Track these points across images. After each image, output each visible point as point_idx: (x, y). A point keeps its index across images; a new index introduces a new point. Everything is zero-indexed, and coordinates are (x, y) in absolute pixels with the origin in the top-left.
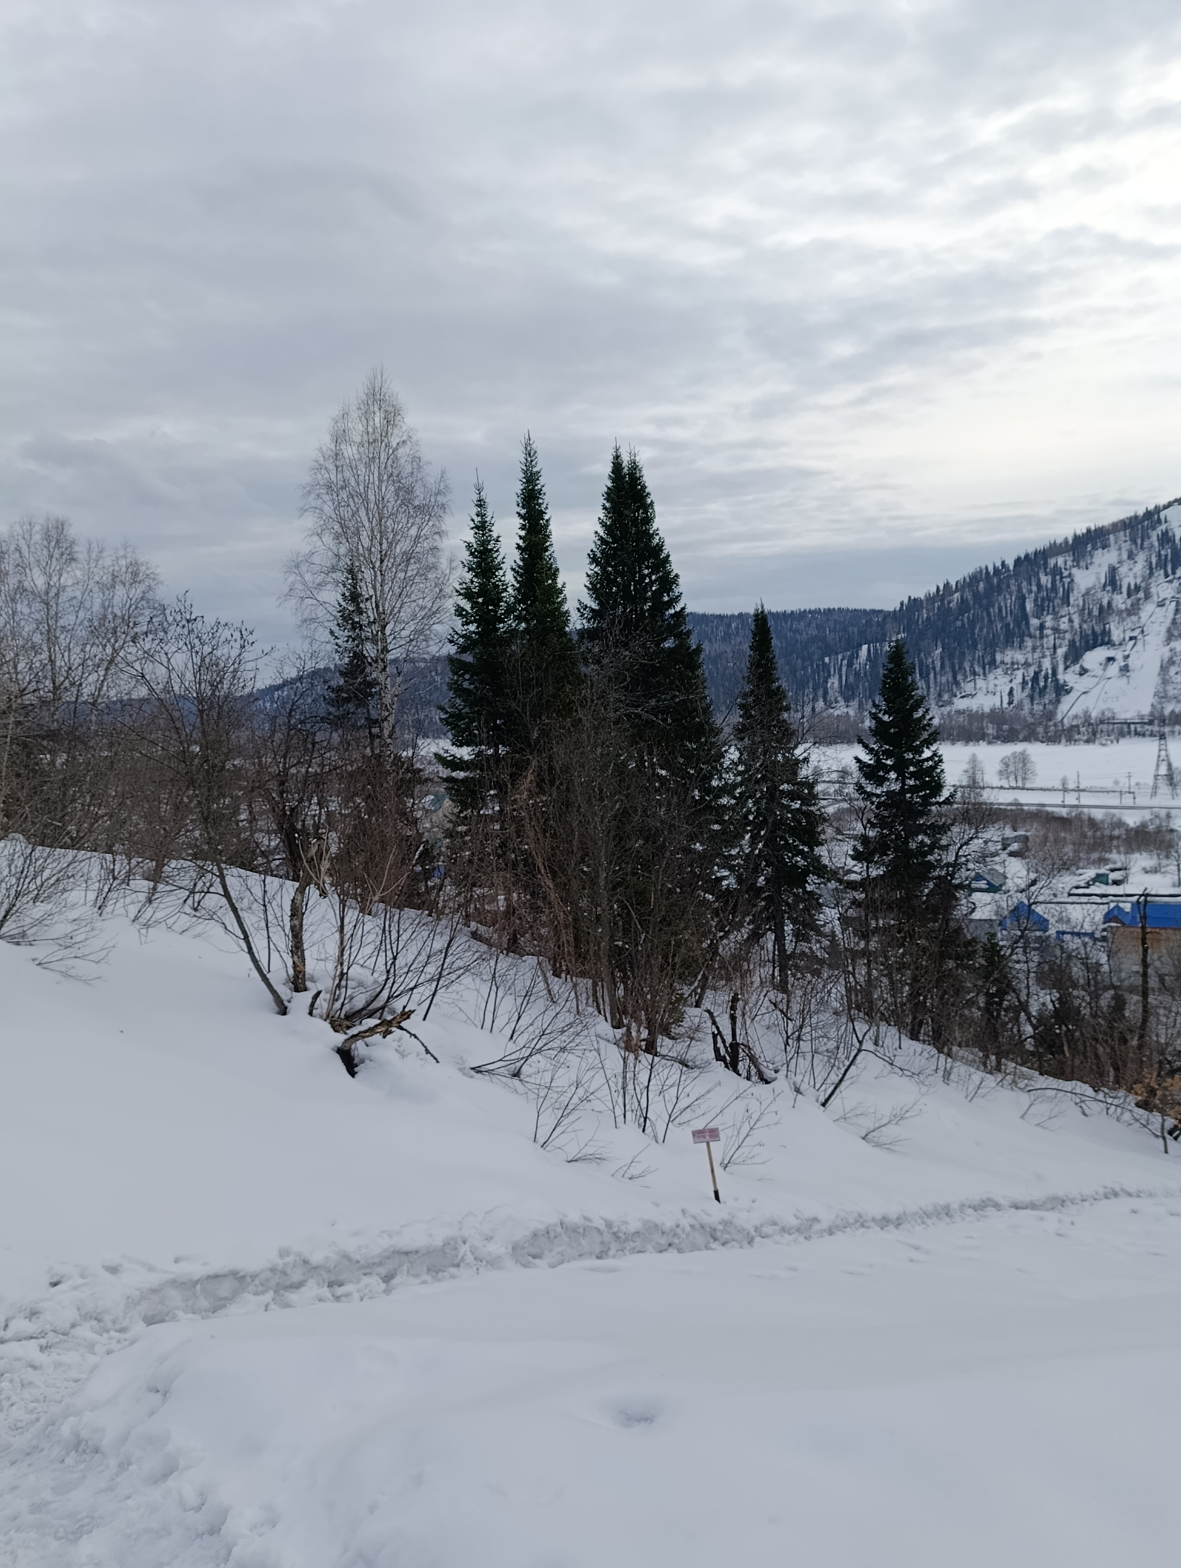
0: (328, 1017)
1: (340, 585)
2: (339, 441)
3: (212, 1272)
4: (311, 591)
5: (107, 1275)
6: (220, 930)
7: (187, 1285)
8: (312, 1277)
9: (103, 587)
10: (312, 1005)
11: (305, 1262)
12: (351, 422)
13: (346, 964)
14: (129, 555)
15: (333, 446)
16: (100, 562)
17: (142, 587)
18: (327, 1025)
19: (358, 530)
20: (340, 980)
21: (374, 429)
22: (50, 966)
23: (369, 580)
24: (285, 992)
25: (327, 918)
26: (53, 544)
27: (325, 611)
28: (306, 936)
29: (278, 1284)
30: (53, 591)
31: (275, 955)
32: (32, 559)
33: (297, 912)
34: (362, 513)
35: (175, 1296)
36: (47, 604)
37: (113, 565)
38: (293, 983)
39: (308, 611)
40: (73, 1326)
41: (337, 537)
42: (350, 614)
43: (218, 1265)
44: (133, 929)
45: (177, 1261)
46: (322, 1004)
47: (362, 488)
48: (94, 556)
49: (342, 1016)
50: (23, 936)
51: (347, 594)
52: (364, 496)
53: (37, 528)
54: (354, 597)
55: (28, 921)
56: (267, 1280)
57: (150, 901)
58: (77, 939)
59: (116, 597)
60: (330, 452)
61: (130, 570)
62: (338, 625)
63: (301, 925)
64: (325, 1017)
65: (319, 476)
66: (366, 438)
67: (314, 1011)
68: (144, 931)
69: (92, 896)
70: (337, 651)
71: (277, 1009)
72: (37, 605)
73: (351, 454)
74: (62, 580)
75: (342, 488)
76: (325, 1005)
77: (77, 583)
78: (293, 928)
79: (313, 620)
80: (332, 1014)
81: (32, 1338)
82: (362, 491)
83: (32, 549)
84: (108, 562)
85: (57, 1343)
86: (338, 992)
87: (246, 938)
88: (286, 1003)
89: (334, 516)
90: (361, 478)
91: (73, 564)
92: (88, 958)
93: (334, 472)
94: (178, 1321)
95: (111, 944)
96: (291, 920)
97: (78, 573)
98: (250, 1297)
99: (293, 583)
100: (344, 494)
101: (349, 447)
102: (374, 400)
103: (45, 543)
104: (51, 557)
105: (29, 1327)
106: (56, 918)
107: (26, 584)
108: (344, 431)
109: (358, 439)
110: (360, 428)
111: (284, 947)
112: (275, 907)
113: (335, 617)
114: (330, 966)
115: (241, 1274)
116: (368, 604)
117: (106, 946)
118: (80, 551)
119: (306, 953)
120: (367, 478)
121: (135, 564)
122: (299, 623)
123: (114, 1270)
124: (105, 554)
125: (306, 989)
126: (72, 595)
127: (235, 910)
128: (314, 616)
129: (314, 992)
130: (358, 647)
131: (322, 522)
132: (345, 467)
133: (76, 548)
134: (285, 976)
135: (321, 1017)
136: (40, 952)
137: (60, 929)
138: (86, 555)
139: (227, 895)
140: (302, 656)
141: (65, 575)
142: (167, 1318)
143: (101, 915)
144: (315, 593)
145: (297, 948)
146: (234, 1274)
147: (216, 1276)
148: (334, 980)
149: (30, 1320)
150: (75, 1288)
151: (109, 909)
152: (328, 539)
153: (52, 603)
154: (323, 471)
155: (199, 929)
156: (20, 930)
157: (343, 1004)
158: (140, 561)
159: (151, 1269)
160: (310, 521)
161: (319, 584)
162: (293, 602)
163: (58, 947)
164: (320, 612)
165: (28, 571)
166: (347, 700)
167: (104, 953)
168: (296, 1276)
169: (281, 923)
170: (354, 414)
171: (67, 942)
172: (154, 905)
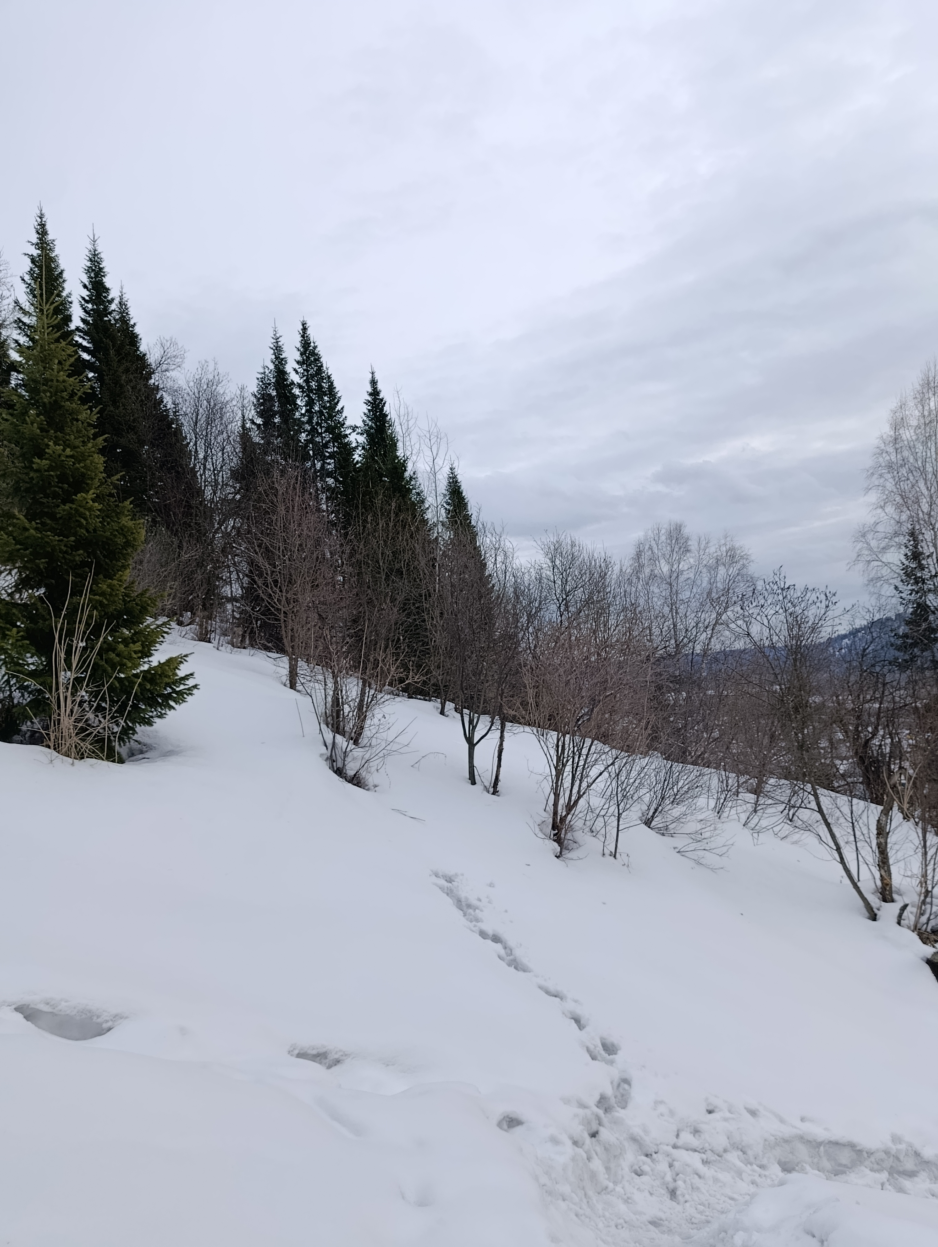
0: (916, 926)
1: (902, 547)
2: (898, 427)
3: (833, 1139)
4: (876, 555)
5: (748, 1115)
6: (815, 841)
7: (814, 1144)
8: (924, 1170)
9: (709, 568)
10: (900, 916)
11: (917, 1154)
12: (909, 410)
13: (929, 882)
14: (728, 543)
15: (892, 433)
16: (707, 551)
17: (738, 566)
18: (914, 936)
19: (917, 498)
20: (926, 897)
21: (930, 411)
22: (687, 854)
23: (929, 539)
24: (875, 901)
25: (910, 838)
26: (674, 541)
27: (889, 570)
28: (891, 853)
29: (892, 1167)
30: (675, 575)
31: (863, 867)
32: (660, 554)
33: (882, 832)
34: (921, 484)
35: (803, 1152)
36: (671, 585)
37: (716, 552)
38: (881, 893)
39: (874, 571)
40: (725, 1151)
41: (898, 507)
42: (912, 571)
43: (839, 1133)
44: (747, 832)
45: (803, 1120)
46: (910, 916)
47: (920, 463)
48: (702, 547)
49: (929, 930)
50: (667, 829)
51: (909, 554)
52: (922, 469)
53: (663, 531)
54: (916, 556)
55: (670, 818)
56: (882, 1160)
57: (755, 811)
58: (704, 836)
59: (719, 575)
60: (890, 439)
61: (729, 554)
62: (902, 581)
63: (886, 843)
64: (912, 928)
65: (881, 459)
66: (922, 421)
67: (902, 921)
68: (755, 835)
69: (712, 803)
70: (902, 604)
71: (867, 914)
72: (664, 586)
73: (909, 436)
74: (681, 566)
75: (901, 466)
76: (913, 919)
77: (691, 568)
78: (879, 845)
79: (879, 579)
80: (919, 926)
81: (695, 1151)
82: (920, 465)
83: (660, 547)
84: (712, 550)
85: (715, 1161)
86: (923, 907)
87: (838, 849)
88: (876, 911)
89: (895, 490)
90: (919, 455)
91: (688, 554)
92: (714, 851)
93: (895, 453)
94: (806, 1173)
95: (730, 842)
96: (877, 838)
97: (692, 560)
98: (867, 1171)
99: (861, 550)
100: (904, 471)
101: (907, 431)
102: (929, 388)
103: (668, 541)
104: (673, 551)
105: (694, 1142)
106: (688, 818)
107: (656, 572)
108: (902, 419)
109: (914, 423)
110: (917, 413)
111: (872, 861)
112: (861, 825)
113: (899, 574)
114: (915, 882)
115: (858, 1148)
116: (930, 560)
117: (728, 843)
118: (693, 545)
119: (893, 869)
120: (924, 454)
121: (732, 549)
122: (867, 583)
123: (753, 1113)
124: (710, 545)
125: (893, 901)
126: (687, 576)
127: (828, 825)
128: (879, 575)
129: (902, 904)
130: (921, 598)
131: (885, 497)
132: (904, 448)
133: (690, 543)
134: (874, 886)
135: (909, 928)
136: (680, 842)
137: (692, 826)
138: (697, 546)
139: (820, 811)
140: (871, 609)
141: (682, 563)
142: (797, 1168)
143: (719, 818)
144: (880, 556)
145: (884, 863)
146: (852, 1146)
147: (836, 1144)
148: (920, 896)
149: (694, 1136)
150: (726, 1120)
151: (725, 815)
152: (890, 509)
153: (674, 584)
154: (884, 455)
155: (796, 837)
156: (664, 824)
157: (929, 919)
158: (737, 546)
159: (782, 1121)
160: (873, 497)
161: (883, 548)
162: (860, 566)
163: (691, 841)
164: (885, 571)
165: (657, 562)
166: (914, 645)
167: (725, 849)
168: (909, 1164)
169: (868, 840)
170: (911, 404)
171: (697, 837)
172: (759, 813)
